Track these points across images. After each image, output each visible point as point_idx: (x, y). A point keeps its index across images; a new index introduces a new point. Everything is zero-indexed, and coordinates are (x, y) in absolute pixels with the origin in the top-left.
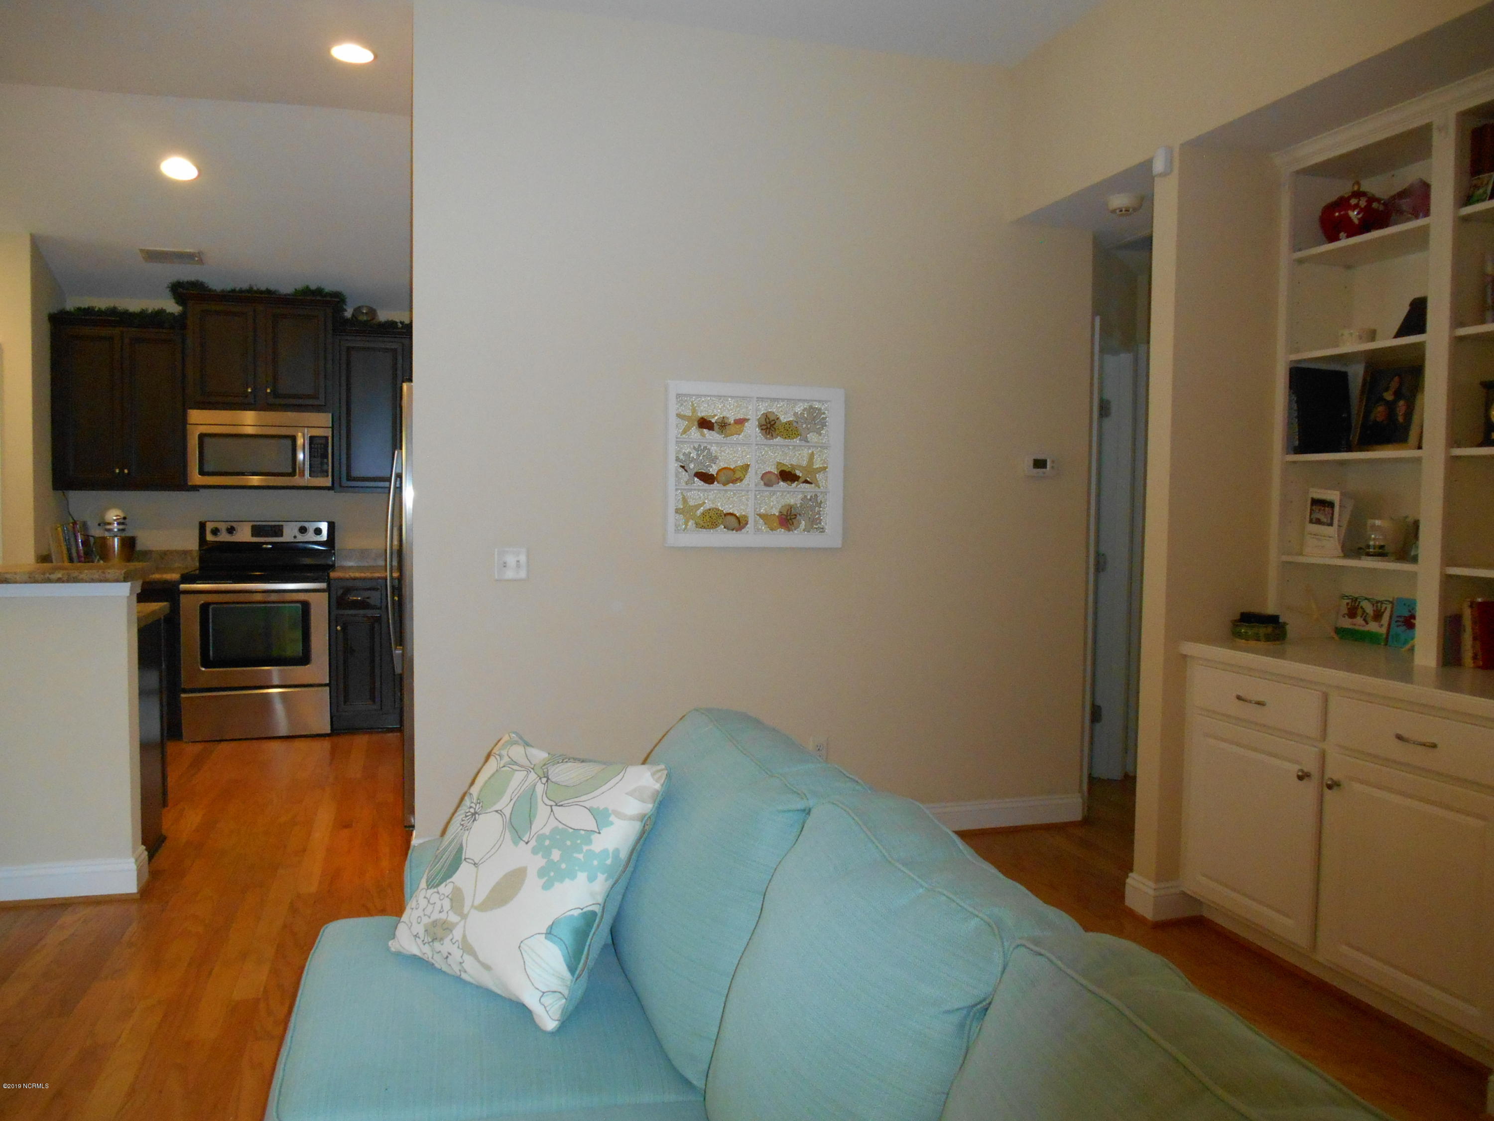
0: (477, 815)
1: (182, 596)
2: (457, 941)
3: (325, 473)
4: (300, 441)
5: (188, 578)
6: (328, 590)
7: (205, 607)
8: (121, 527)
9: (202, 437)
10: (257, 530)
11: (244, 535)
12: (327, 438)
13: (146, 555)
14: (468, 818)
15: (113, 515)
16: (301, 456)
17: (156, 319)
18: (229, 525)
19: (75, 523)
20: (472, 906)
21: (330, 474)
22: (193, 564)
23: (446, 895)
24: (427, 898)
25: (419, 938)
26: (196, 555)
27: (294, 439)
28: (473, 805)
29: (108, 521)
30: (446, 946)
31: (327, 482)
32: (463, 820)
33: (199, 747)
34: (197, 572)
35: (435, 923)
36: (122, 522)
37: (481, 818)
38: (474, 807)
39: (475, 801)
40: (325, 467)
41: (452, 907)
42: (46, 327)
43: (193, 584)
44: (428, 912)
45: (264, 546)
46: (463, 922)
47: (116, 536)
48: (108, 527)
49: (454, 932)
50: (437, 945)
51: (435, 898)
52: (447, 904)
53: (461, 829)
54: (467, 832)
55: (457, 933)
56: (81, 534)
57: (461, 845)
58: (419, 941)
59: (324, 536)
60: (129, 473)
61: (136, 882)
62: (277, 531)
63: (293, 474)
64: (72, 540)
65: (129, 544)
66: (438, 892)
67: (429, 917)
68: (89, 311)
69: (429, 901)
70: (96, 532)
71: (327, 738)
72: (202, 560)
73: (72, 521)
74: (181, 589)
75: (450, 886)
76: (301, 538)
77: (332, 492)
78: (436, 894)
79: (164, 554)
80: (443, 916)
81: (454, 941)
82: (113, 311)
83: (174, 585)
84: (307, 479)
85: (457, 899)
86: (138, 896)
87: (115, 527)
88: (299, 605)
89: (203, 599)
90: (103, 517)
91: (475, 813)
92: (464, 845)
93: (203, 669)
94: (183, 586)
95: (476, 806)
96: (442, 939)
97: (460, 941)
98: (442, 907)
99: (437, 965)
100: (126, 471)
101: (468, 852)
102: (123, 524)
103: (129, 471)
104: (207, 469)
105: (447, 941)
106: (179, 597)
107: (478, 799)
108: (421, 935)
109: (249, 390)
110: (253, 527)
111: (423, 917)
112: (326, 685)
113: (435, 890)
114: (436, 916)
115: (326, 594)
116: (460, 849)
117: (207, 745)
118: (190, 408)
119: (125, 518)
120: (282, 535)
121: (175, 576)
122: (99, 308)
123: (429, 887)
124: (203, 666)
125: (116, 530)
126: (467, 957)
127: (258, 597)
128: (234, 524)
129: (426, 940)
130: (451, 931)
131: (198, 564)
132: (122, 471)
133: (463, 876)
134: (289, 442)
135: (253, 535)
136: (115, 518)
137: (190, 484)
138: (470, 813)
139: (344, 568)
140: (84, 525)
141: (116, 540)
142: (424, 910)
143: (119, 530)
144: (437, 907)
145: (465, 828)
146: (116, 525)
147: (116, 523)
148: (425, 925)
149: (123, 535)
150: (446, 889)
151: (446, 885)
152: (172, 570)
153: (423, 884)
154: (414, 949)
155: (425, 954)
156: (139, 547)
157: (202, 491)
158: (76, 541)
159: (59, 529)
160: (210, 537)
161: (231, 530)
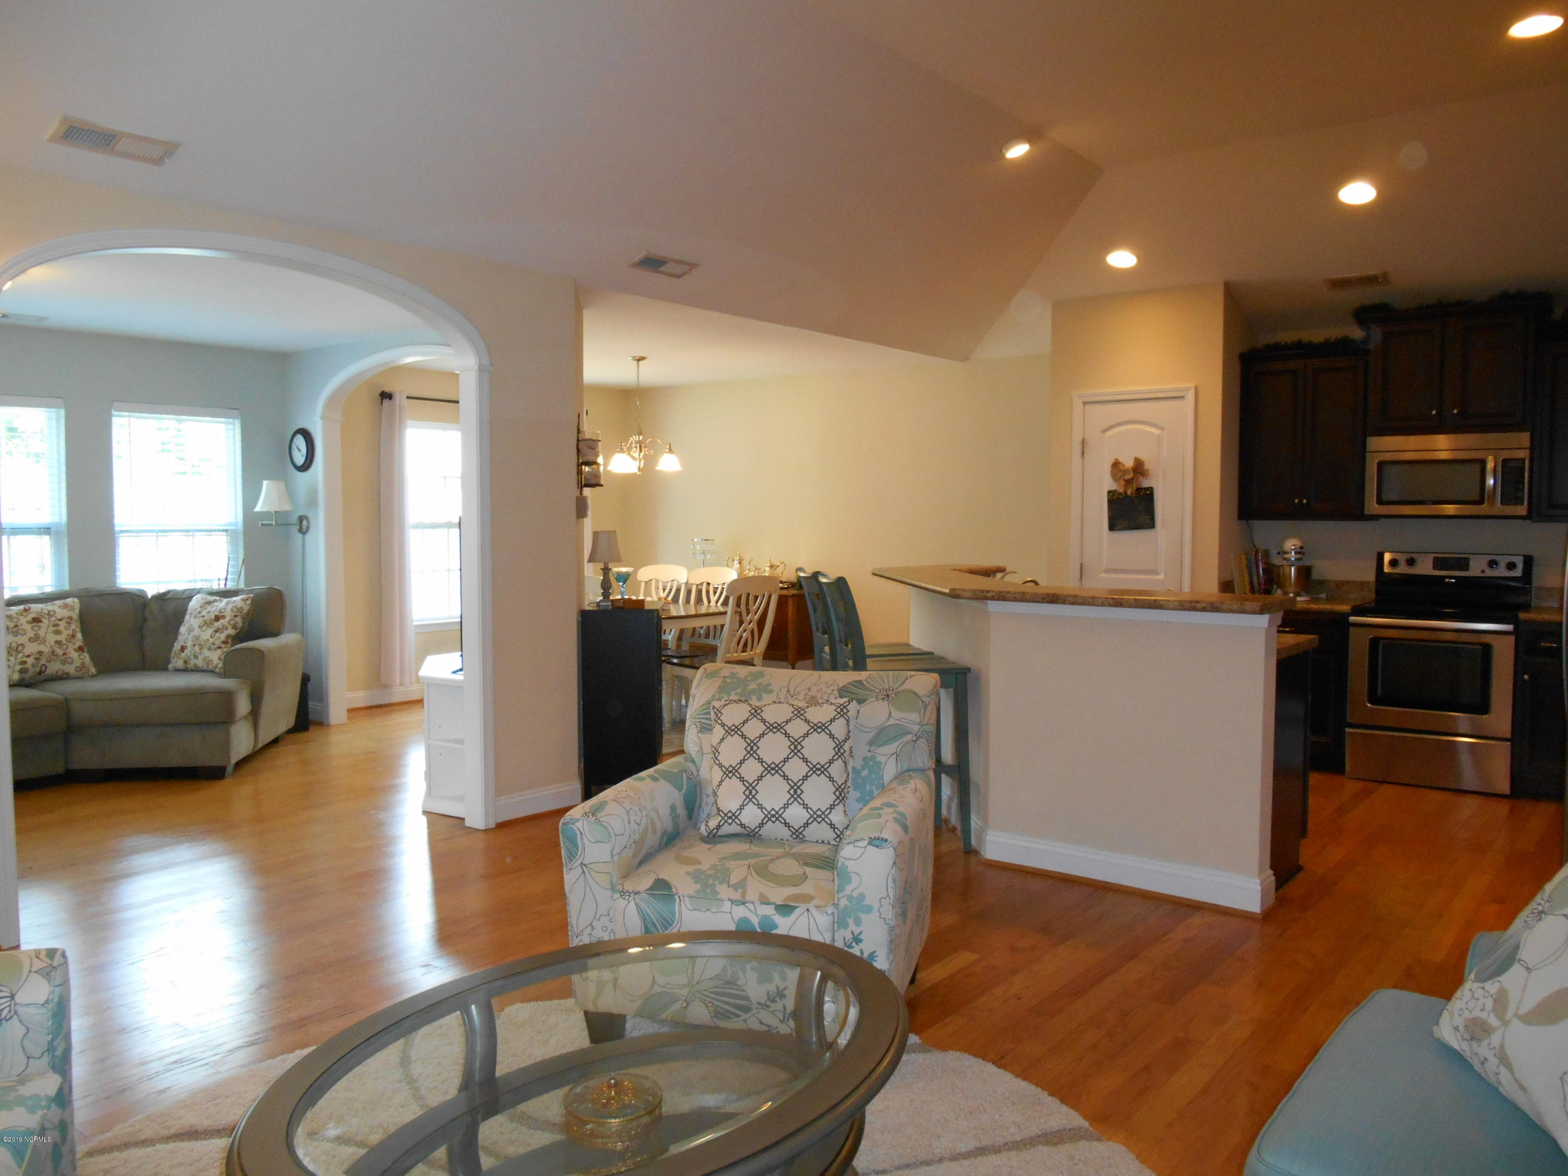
0: (1543, 915)
1: (1351, 628)
2: (1494, 1048)
3: (1518, 501)
4: (1490, 465)
5: (1359, 610)
6: (1515, 632)
7: (1374, 642)
8: (1298, 556)
9: (1381, 465)
10: (1439, 563)
11: (1425, 567)
12: (1523, 460)
13: (1322, 584)
14: (1533, 915)
15: (1291, 544)
16: (1491, 482)
17: (1342, 346)
18: (1408, 556)
19: (1257, 552)
20: (1515, 1015)
21: (1526, 503)
22: (1370, 595)
23: (1491, 994)
24: (1472, 991)
25: (1459, 1031)
26: (1373, 587)
27: (1483, 463)
28: (1542, 902)
29: (1286, 551)
30: (1483, 1050)
31: (1522, 510)
32: (1528, 917)
33: (1359, 785)
34: (1373, 605)
35: (1475, 1021)
36: (1300, 551)
37: (1548, 919)
38: (1543, 904)
39: (1545, 899)
40: (1520, 494)
41: (1494, 1010)
42: (1236, 366)
43: (1363, 616)
44: (1471, 1005)
45: (1447, 580)
46: (1503, 1029)
47: (1294, 566)
48: (1286, 556)
49: (1492, 1036)
50: (1475, 1044)
51: (1479, 993)
52: (1489, 1003)
53: (1523, 926)
54: (1528, 931)
55: (1495, 1039)
56: (1262, 562)
57: (1519, 944)
58: (1459, 1035)
59: (1518, 572)
60: (1307, 504)
61: (1259, 902)
62: (1463, 564)
63: (1480, 502)
64: (1254, 568)
65: (1305, 573)
66: (1483, 988)
67: (1471, 1012)
68: (1276, 347)
69: (1473, 996)
70: (1277, 560)
71: (1505, 800)
72: (1377, 592)
73: (1255, 550)
74: (1350, 621)
75: (1497, 985)
76: (1489, 573)
77: (1529, 522)
78: (1481, 990)
79: (1341, 585)
80: (1484, 1015)
81: (1492, 1046)
82: (1299, 345)
83: (1344, 616)
84: (1498, 508)
85: (1500, 1001)
86: (1260, 917)
87: (1293, 556)
88: (1480, 647)
89: (1372, 633)
90: (1282, 547)
91: (1542, 912)
92: (1522, 945)
93: (1369, 705)
94: (1352, 619)
95: (1545, 904)
96: (1479, 1040)
97: (1497, 1048)
98: (1484, 1006)
99: (1475, 1067)
100: (1305, 501)
101: (1523, 954)
102: (1300, 553)
103: (1307, 500)
104: (1385, 497)
105: (1485, 1043)
106: (1349, 628)
107: (1550, 897)
108: (1461, 1028)
109: (1434, 412)
110: (1436, 560)
111: (1465, 1011)
112: (1507, 740)
113: (1481, 985)
114: (1477, 1013)
115: (1513, 637)
116: (1517, 948)
117: (1369, 784)
118: (1371, 436)
119: (1301, 548)
120: (1467, 570)
121: (1346, 608)
122: (1286, 342)
123: (1477, 980)
124: (1370, 702)
125: (1293, 559)
126: (1503, 1069)
127: (1449, 636)
128: (1413, 555)
129: (1465, 1037)
130: (1489, 1035)
131: (1374, 596)
132: (1301, 501)
133: (1512, 978)
134: (1477, 467)
135: (1434, 568)
136: (1293, 548)
137: (1366, 513)
138: (1537, 911)
139: (1540, 609)
140: (1267, 554)
141: (1293, 569)
142: (1467, 1003)
143: (1296, 559)
144: (1480, 1006)
145: (1528, 926)
146: (1293, 554)
147: (1293, 552)
148: (1466, 1020)
149: (1301, 563)
150: (1492, 987)
151: (1493, 983)
152: (1343, 601)
153: (1472, 976)
154: (1453, 1041)
155: (1464, 1051)
156: (1315, 576)
157: (1382, 520)
158: (1258, 568)
159: (1243, 557)
160: (1387, 569)
161: (1411, 562)
